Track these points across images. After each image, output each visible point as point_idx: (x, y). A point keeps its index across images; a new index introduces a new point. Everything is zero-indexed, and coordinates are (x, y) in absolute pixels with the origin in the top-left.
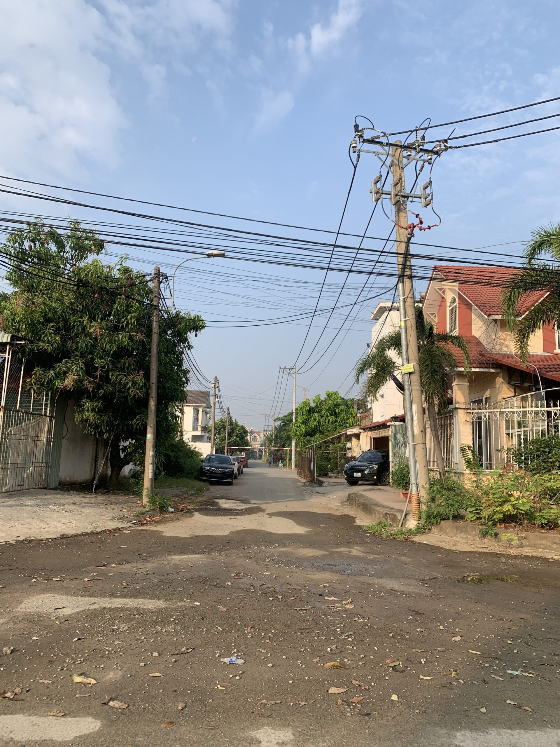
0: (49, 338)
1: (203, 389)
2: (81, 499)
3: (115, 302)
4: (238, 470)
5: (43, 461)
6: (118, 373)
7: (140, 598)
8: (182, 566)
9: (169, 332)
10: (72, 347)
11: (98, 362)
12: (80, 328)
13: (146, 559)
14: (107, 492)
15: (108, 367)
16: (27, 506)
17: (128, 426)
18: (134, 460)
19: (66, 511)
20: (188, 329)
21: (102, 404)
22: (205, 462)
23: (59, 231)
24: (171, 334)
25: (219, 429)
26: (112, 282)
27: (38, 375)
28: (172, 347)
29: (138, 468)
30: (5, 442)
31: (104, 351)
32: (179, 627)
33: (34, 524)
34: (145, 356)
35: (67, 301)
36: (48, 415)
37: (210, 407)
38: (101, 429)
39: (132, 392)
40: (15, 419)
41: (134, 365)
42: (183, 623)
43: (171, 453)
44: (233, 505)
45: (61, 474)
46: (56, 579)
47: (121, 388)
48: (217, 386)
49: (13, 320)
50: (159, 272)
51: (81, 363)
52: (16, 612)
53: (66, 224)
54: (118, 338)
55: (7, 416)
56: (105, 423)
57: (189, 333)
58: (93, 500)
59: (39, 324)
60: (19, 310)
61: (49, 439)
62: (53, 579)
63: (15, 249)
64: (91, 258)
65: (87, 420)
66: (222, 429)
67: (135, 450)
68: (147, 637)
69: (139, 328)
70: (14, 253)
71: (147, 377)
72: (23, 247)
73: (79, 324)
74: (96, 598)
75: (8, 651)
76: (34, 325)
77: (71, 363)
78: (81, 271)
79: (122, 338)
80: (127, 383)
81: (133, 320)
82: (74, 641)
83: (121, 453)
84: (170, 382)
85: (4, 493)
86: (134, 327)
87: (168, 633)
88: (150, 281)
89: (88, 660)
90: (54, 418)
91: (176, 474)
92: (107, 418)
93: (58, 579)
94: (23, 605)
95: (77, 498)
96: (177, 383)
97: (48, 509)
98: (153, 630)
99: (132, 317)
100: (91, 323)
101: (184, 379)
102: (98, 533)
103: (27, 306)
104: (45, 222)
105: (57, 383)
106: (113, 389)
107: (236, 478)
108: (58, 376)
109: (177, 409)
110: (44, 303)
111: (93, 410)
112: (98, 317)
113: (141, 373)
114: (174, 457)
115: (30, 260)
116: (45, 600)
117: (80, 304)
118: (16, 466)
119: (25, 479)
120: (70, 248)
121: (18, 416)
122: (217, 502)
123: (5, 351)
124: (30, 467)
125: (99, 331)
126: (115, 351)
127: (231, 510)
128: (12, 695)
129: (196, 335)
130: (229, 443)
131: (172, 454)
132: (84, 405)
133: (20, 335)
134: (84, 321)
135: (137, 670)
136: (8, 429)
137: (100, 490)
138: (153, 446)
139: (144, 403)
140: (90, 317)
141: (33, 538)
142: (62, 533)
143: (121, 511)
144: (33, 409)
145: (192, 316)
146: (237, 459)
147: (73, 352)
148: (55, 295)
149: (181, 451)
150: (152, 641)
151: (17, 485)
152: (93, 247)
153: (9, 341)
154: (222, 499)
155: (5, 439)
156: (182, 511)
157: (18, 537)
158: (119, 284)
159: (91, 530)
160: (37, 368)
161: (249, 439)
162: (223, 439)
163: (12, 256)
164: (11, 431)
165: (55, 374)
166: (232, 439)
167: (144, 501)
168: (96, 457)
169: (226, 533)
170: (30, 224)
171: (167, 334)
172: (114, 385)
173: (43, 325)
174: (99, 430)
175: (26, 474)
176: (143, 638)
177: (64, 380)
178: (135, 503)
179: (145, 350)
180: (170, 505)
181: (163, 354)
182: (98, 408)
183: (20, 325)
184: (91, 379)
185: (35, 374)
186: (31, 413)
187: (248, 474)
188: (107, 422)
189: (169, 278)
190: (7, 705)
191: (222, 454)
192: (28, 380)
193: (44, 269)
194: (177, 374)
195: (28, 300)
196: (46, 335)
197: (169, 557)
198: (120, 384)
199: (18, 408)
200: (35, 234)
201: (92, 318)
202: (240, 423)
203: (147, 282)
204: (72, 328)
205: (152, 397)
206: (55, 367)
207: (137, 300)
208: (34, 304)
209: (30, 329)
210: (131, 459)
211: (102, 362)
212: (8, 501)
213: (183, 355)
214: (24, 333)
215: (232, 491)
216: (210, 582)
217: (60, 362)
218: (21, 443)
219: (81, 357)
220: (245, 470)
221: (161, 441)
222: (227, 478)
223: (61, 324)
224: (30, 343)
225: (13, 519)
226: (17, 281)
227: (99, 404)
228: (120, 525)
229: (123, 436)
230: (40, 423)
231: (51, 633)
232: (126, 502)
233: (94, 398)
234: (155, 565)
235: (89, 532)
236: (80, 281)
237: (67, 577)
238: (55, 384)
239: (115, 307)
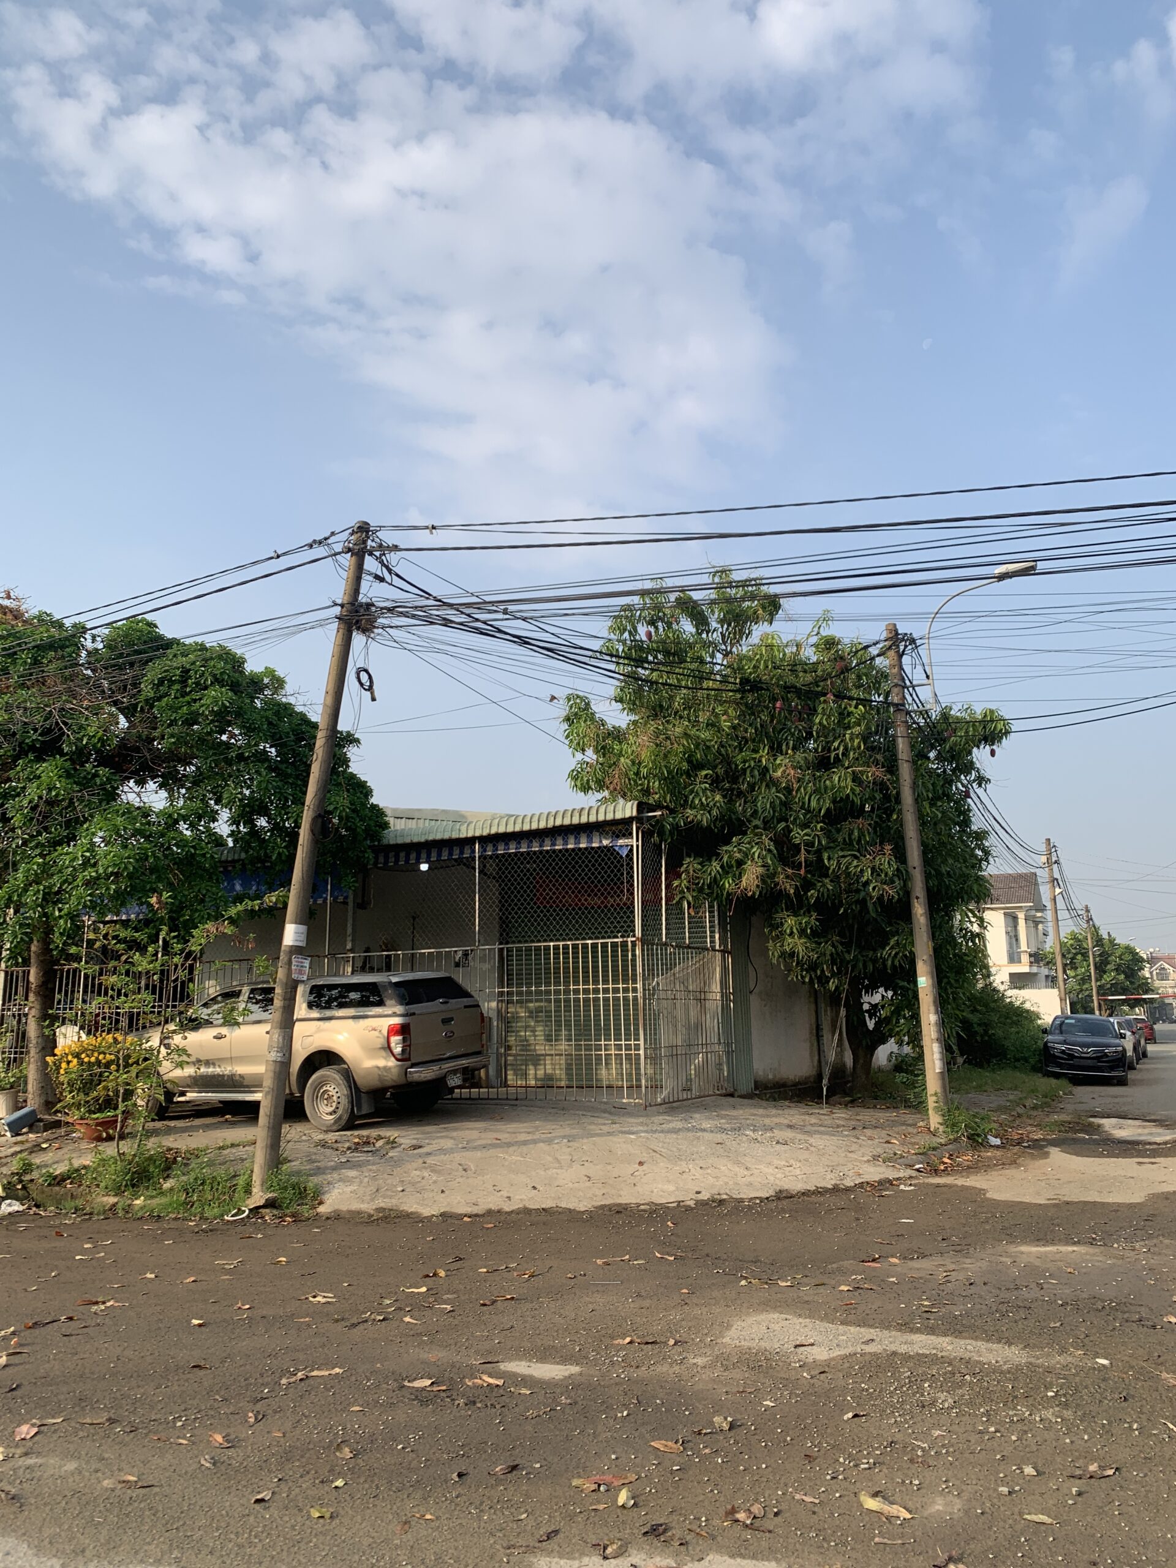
0: (704, 799)
1: (1022, 870)
2: (803, 1117)
3: (816, 711)
4: (1135, 1049)
5: (719, 1039)
6: (841, 853)
7: (966, 1338)
8: (1047, 1270)
9: (932, 755)
10: (745, 811)
11: (799, 835)
12: (756, 773)
13: (961, 1249)
14: (852, 1102)
15: (819, 842)
16: (704, 1130)
17: (874, 961)
18: (898, 1033)
19: (778, 1142)
20: (973, 742)
21: (816, 919)
22: (1051, 1033)
23: (696, 596)
24: (937, 758)
25: (1070, 956)
26: (805, 671)
27: (691, 872)
28: (942, 786)
29: (907, 1049)
30: (650, 1005)
31: (808, 811)
32: (1070, 1412)
33: (723, 1168)
34: (889, 812)
35: (726, 725)
36: (717, 947)
37: (1043, 909)
38: (823, 971)
39: (875, 890)
40: (662, 960)
41: (869, 833)
42: (1078, 1405)
43: (970, 1016)
44: (1140, 1131)
45: (756, 1066)
46: (784, 1284)
47: (850, 884)
48: (1054, 859)
49: (637, 774)
50: (897, 634)
51: (767, 841)
52: (725, 1345)
53: (706, 579)
54: (832, 782)
55: (648, 955)
56: (828, 957)
57: (975, 750)
58: (827, 1120)
59: (682, 775)
60: (645, 755)
61: (724, 995)
62: (779, 1282)
63: (624, 644)
64: (758, 632)
65: (792, 954)
66: (1079, 957)
67: (897, 1012)
68: (1002, 1430)
69: (871, 757)
70: (623, 650)
71: (900, 855)
72: (638, 637)
73: (752, 764)
74: (872, 1331)
75: (724, 1425)
76: (673, 777)
77: (749, 843)
78: (744, 662)
79: (840, 780)
80: (862, 871)
81: (856, 741)
82: (845, 1418)
83: (867, 1019)
84: (950, 861)
85: (660, 1104)
86: (860, 754)
87: (1049, 1426)
88: (878, 655)
89: (883, 1463)
90: (729, 953)
91: (988, 1062)
92: (830, 949)
93: (789, 1284)
94: (733, 1333)
95: (794, 1114)
96: (965, 861)
97: (745, 1138)
98: (1011, 1413)
99: (853, 736)
100: (775, 760)
101: (979, 853)
102: (848, 1190)
103: (657, 745)
104: (669, 583)
105: (728, 884)
106: (834, 887)
107: (1132, 1067)
108: (726, 870)
109: (973, 920)
110: (686, 734)
111: (802, 932)
112: (787, 744)
113: (888, 848)
114: (979, 1025)
115: (650, 658)
116: (772, 1326)
117: (750, 725)
118: (675, 1053)
119: (693, 1077)
120: (718, 622)
121: (666, 954)
122: (1099, 1126)
123: (631, 834)
124: (699, 1053)
125: (792, 772)
126: (828, 810)
127: (1138, 1143)
128: (748, 1517)
129: (993, 753)
130: (1100, 988)
131: (974, 1018)
132: (782, 924)
133: (651, 801)
134: (761, 757)
135: (995, 1501)
136: (653, 979)
137: (836, 1098)
138: (935, 1002)
139: (901, 911)
140: (771, 748)
141: (725, 1197)
142: (778, 1189)
143: (888, 1142)
144: (689, 938)
145: (979, 711)
146: (1129, 1025)
147: (750, 821)
148: (703, 717)
149: (993, 1010)
150: (1014, 1438)
151: (680, 1089)
152: (760, 612)
153: (635, 814)
154: (1108, 1117)
155: (650, 1000)
156: (1018, 1144)
157: (698, 1193)
158: (819, 673)
159: (833, 1182)
160: (688, 860)
161: (1148, 975)
162: (1085, 979)
163: (621, 657)
164: (658, 984)
165: (722, 867)
166: (1107, 978)
167: (931, 1121)
168: (818, 1028)
169: (1137, 1198)
170: (643, 593)
171: (928, 758)
172: (836, 879)
173: (689, 776)
174: (819, 972)
175: (693, 1067)
176: (992, 1429)
177: (740, 877)
178: (914, 1125)
179: (888, 800)
180: (991, 1130)
181: (926, 804)
182: (811, 928)
183: (649, 782)
184: (790, 871)
185: (687, 871)
186: (688, 947)
187: (1163, 1058)
188: (832, 955)
189: (918, 642)
190: (743, 1537)
191: (1086, 1013)
192: (676, 883)
193: (677, 670)
194: (963, 841)
195: (658, 734)
196: (697, 794)
197: (1012, 1249)
198: (848, 874)
199: (664, 940)
200: (654, 609)
201: (776, 749)
202: (1121, 940)
203: (873, 659)
204: (740, 775)
205: (917, 898)
206: (719, 854)
207: (858, 699)
208: (668, 738)
209: (668, 787)
210: (891, 1030)
211: (806, 834)
212: (670, 1121)
213: (969, 800)
214: (657, 796)
215: (1130, 1100)
216: (1124, 1312)
217: (728, 842)
218: (678, 1006)
219: (765, 829)
220: (1150, 1048)
221: (950, 991)
222: (1112, 1069)
223: (720, 770)
224: (670, 814)
225: (683, 1158)
226: (634, 701)
227: (811, 920)
228: (891, 1174)
229: (866, 982)
230: (706, 964)
231: (797, 1396)
232: (894, 1123)
233: (800, 908)
234: (984, 1265)
235: (830, 1187)
236: (745, 681)
237: (805, 1280)
238: (723, 887)
239: (817, 721)
